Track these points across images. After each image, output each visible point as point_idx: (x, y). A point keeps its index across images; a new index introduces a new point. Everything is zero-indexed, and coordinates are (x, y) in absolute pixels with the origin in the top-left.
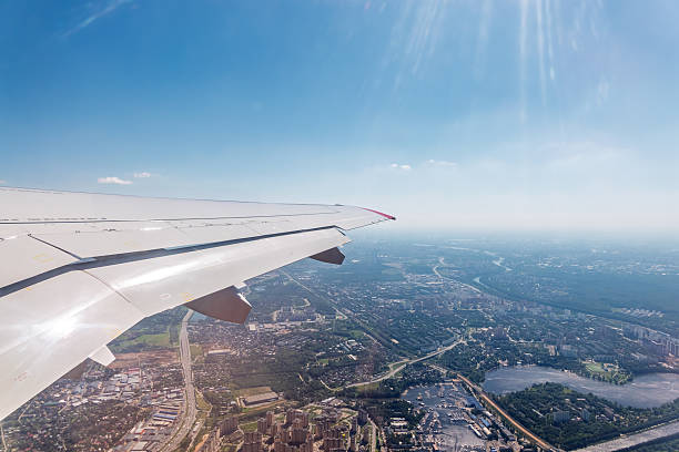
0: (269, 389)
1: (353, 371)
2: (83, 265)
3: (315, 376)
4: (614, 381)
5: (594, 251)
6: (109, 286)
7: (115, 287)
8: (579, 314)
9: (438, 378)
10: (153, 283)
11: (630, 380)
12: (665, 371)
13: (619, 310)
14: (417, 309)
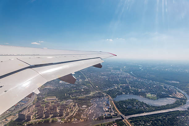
0: (55, 97)
1: (80, 94)
2: (31, 67)
3: (70, 94)
4: (153, 99)
5: (171, 66)
6: (38, 73)
7: (40, 73)
8: (154, 82)
9: (103, 96)
10: (50, 72)
11: (158, 99)
12: (169, 97)
13: (167, 81)
14: (109, 79)
